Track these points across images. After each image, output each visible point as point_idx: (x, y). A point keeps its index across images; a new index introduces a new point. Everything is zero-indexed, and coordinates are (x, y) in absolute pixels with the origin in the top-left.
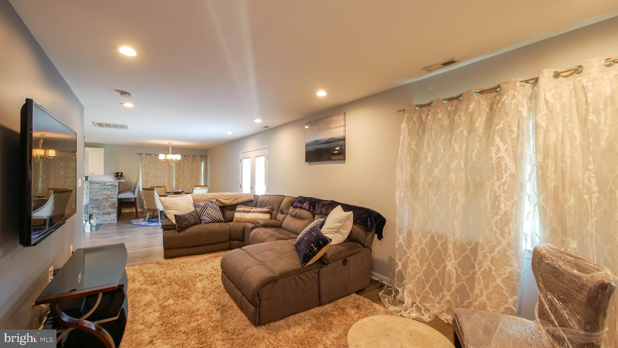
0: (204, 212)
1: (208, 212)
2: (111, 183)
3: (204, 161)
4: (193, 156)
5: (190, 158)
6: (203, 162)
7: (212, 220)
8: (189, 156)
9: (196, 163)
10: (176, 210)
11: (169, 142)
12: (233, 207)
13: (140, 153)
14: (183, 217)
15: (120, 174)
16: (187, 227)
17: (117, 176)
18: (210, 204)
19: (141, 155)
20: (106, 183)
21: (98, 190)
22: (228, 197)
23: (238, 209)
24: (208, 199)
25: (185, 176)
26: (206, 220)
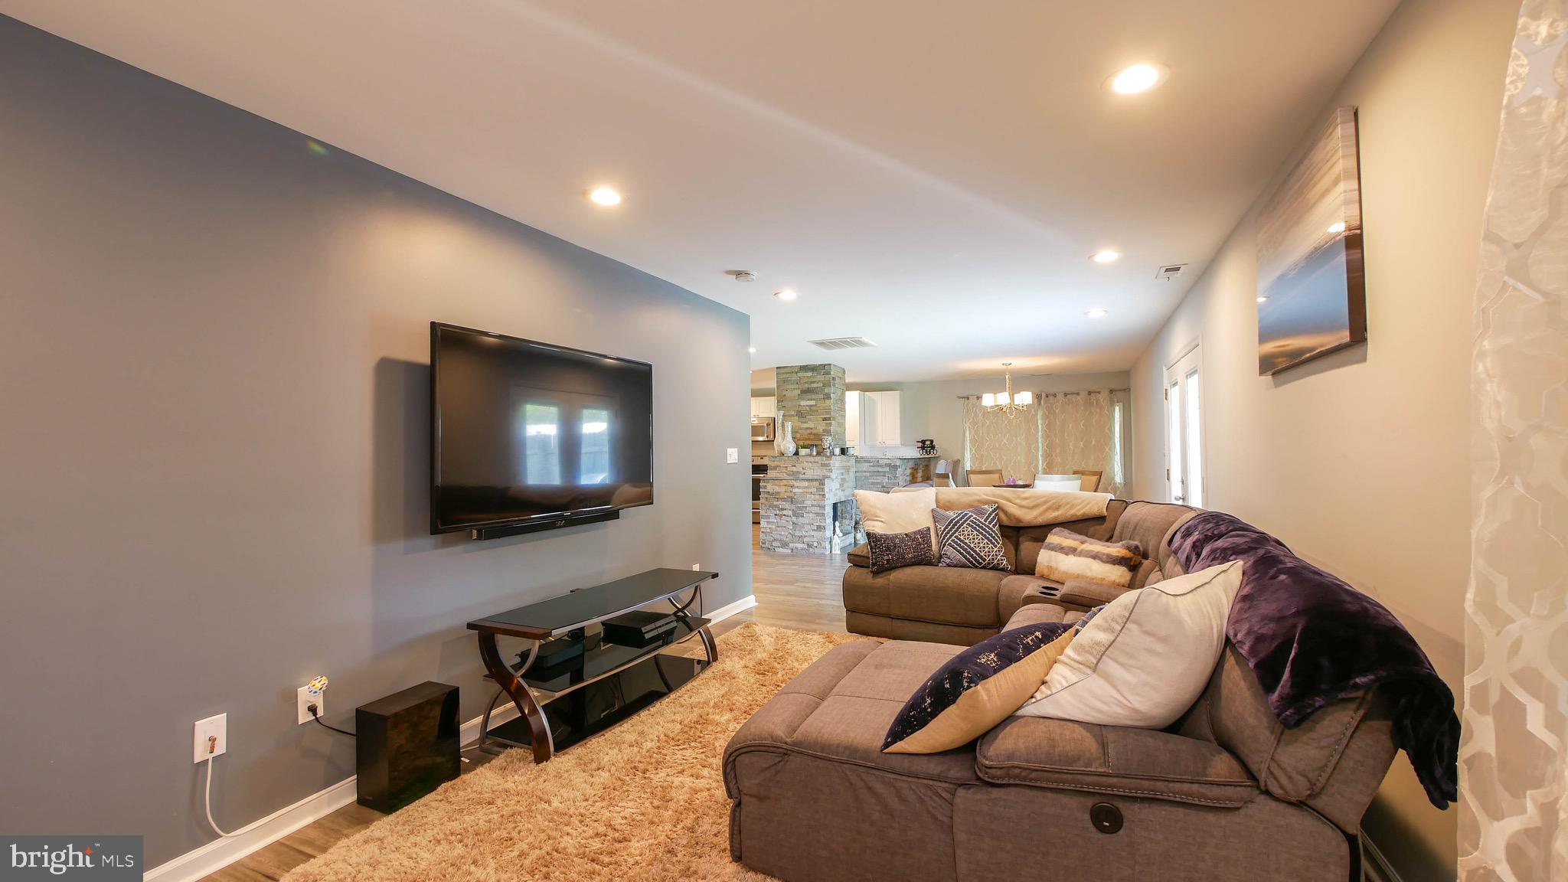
0: (951, 536)
1: (962, 537)
2: (887, 462)
3: (1121, 404)
4: (1090, 393)
5: (1079, 398)
6: (1117, 409)
7: (968, 560)
8: (1078, 394)
9: (1098, 410)
10: (882, 522)
11: (1005, 362)
12: (1039, 532)
13: (964, 395)
14: (884, 541)
15: (928, 443)
16: (891, 567)
17: (923, 448)
18: (975, 516)
19: (968, 398)
20: (881, 462)
21: (868, 474)
22: (1032, 502)
23: (1053, 538)
24: (975, 504)
25: (1069, 446)
26: (952, 557)
